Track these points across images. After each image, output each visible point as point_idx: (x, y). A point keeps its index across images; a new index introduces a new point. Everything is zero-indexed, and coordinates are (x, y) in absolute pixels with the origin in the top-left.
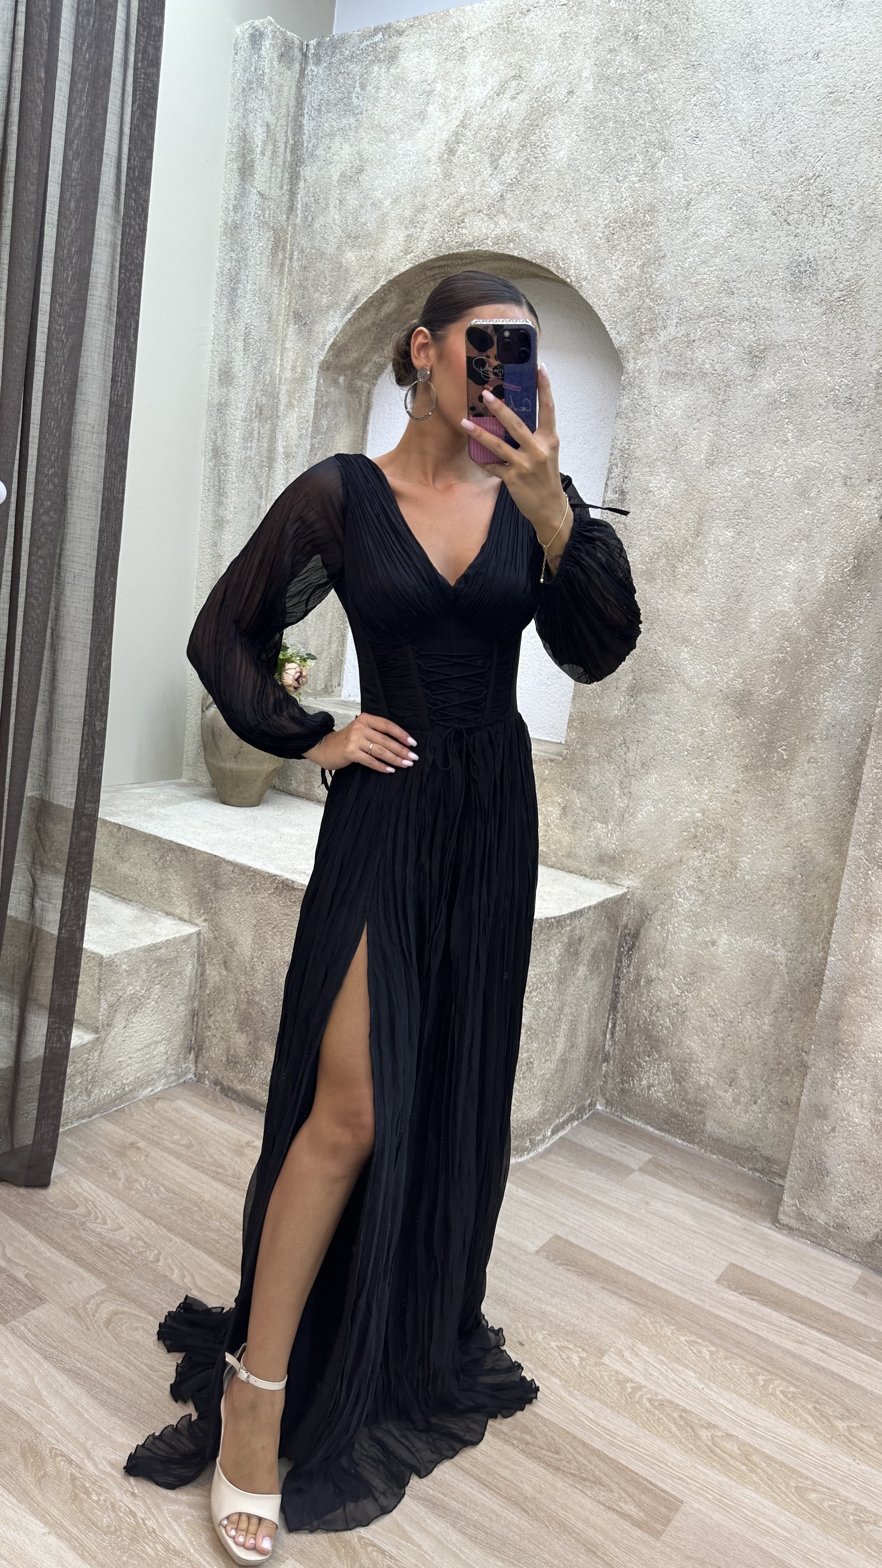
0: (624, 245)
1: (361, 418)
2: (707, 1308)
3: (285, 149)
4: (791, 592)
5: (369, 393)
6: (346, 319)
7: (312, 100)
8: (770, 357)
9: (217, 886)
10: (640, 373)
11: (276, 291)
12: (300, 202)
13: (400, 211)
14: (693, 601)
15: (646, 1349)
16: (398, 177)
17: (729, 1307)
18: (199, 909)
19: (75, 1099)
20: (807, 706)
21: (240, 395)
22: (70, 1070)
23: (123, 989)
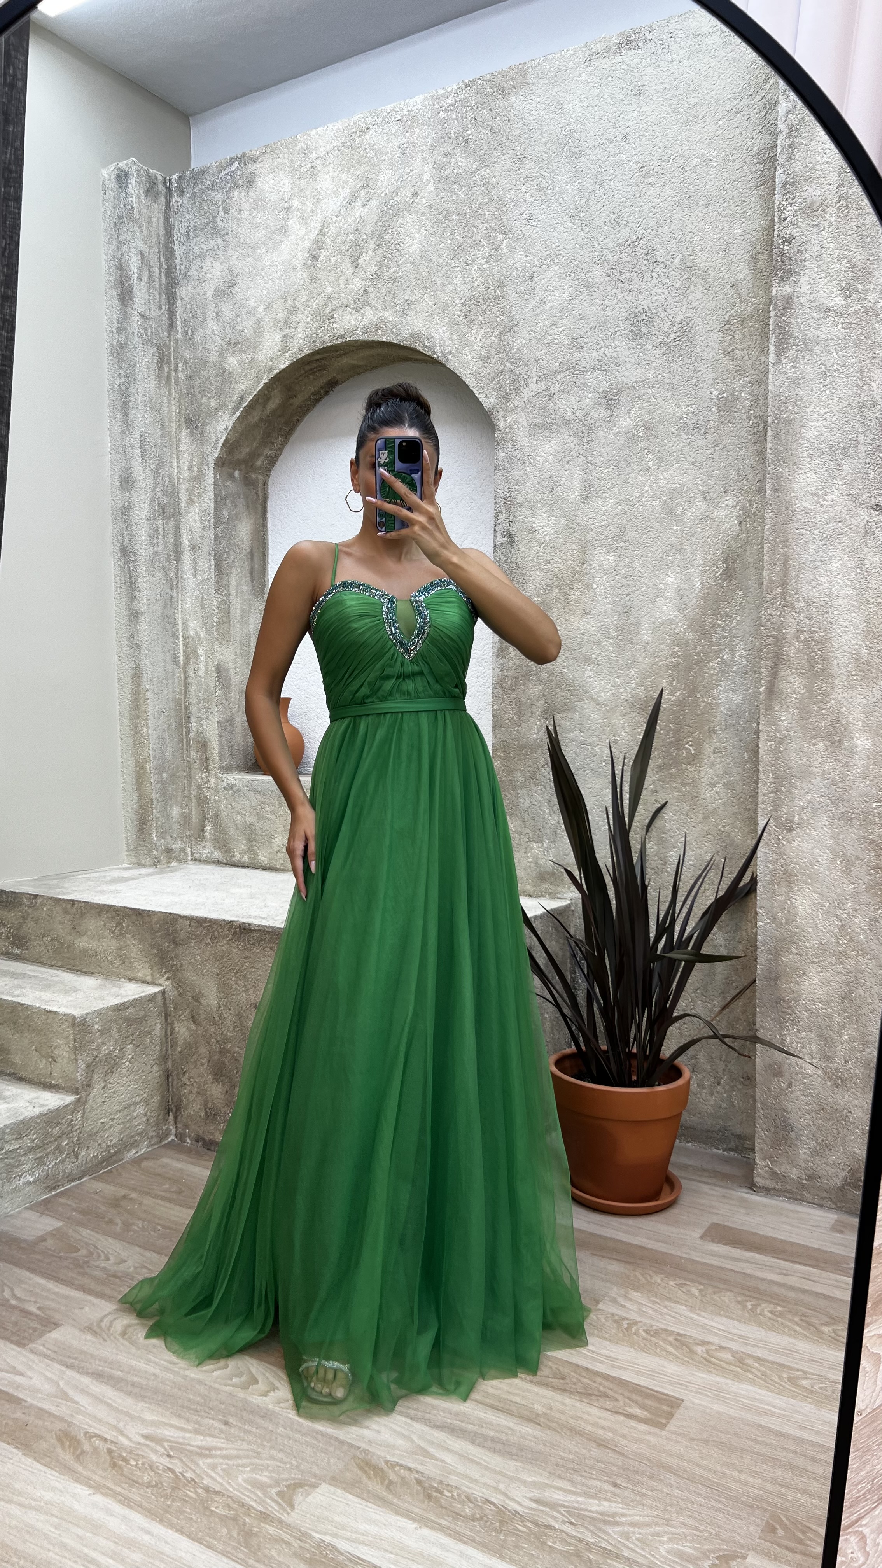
0: (481, 319)
1: (260, 507)
2: (692, 1258)
3: (160, 272)
4: (674, 601)
5: (265, 484)
6: (234, 418)
7: (180, 227)
8: (623, 398)
9: (176, 943)
10: (511, 429)
11: (166, 400)
12: (179, 319)
13: (274, 315)
14: (588, 623)
15: (638, 1295)
16: (268, 286)
17: (714, 1256)
18: (161, 969)
19: (63, 1161)
20: (704, 702)
21: (142, 497)
22: (56, 1131)
23: (98, 1049)
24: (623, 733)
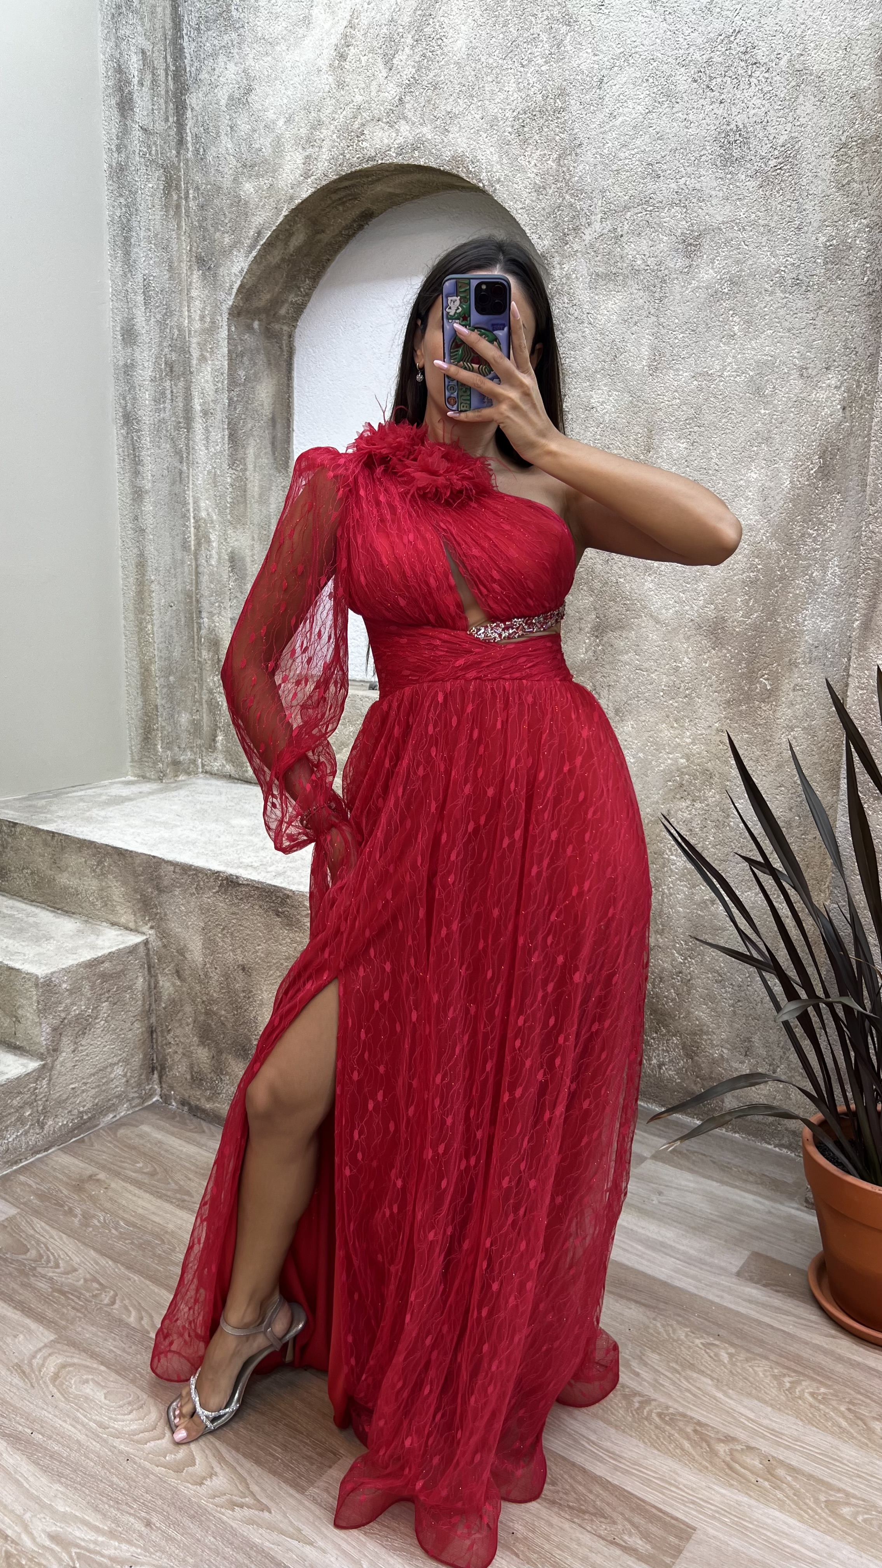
0: (537, 137)
1: (284, 364)
2: (725, 1304)
3: (166, 77)
4: (757, 503)
5: (290, 336)
6: (251, 258)
7: (190, 19)
8: (706, 242)
9: (160, 889)
10: (568, 279)
11: (174, 236)
12: (189, 134)
13: (295, 131)
15: (657, 1357)
16: (289, 93)
17: (750, 1302)
18: (144, 916)
19: (26, 1133)
20: (785, 627)
21: (145, 354)
22: (15, 1102)
23: (67, 1010)
24: (686, 659)
